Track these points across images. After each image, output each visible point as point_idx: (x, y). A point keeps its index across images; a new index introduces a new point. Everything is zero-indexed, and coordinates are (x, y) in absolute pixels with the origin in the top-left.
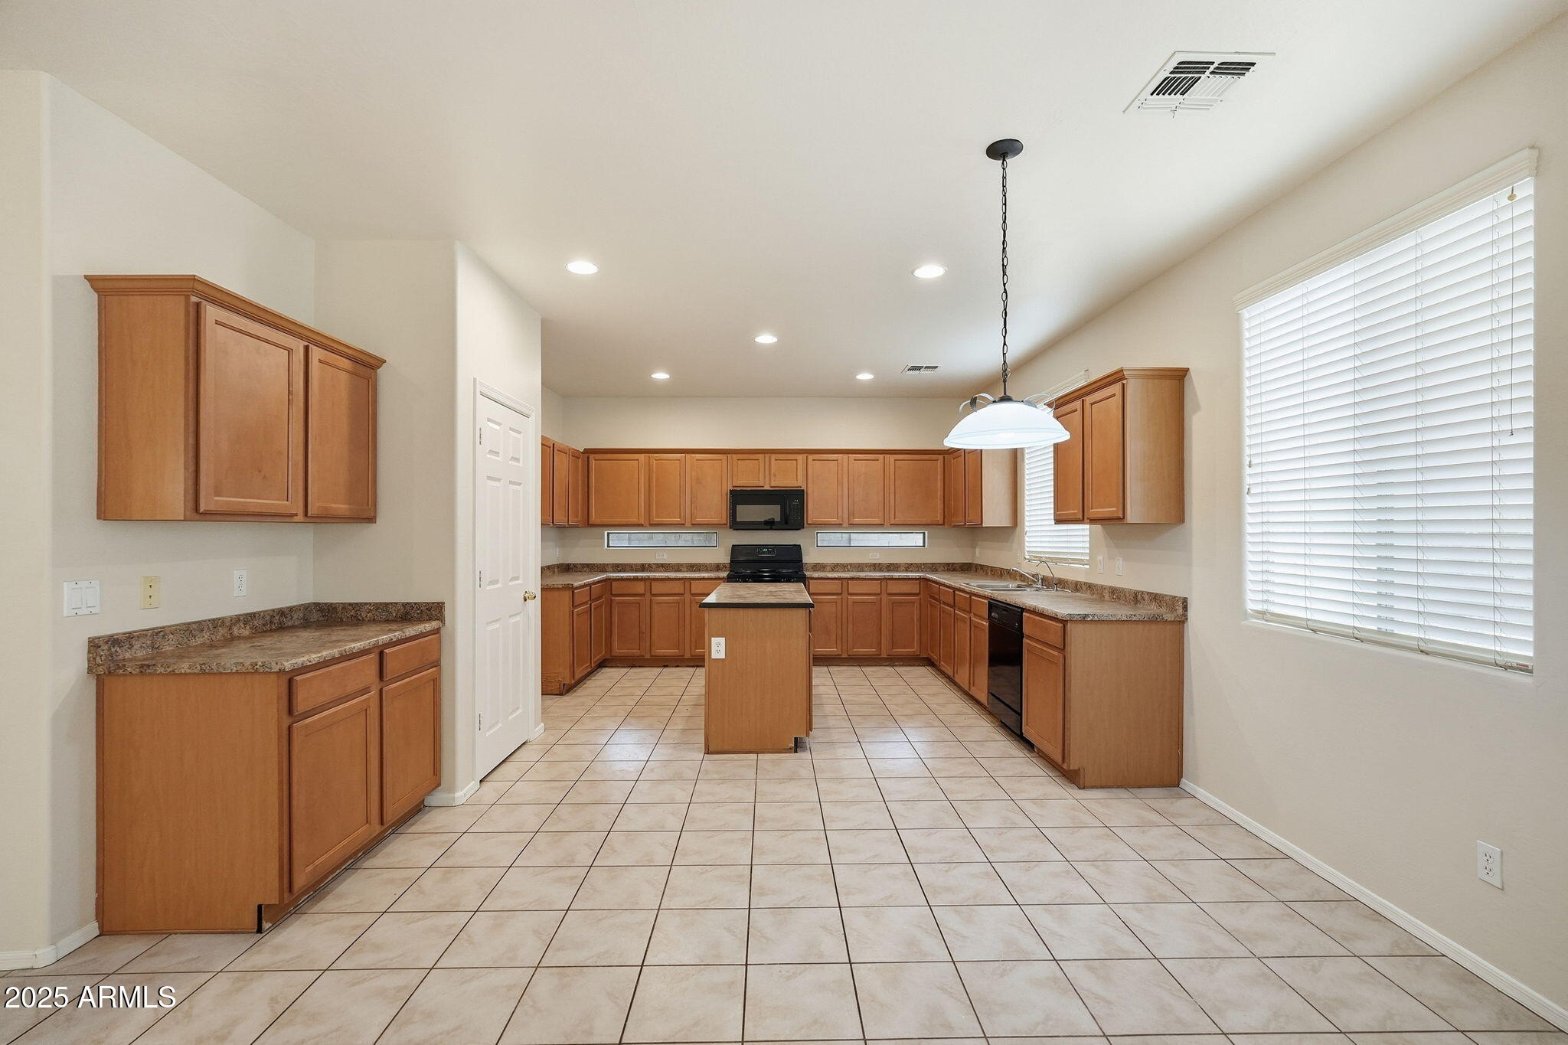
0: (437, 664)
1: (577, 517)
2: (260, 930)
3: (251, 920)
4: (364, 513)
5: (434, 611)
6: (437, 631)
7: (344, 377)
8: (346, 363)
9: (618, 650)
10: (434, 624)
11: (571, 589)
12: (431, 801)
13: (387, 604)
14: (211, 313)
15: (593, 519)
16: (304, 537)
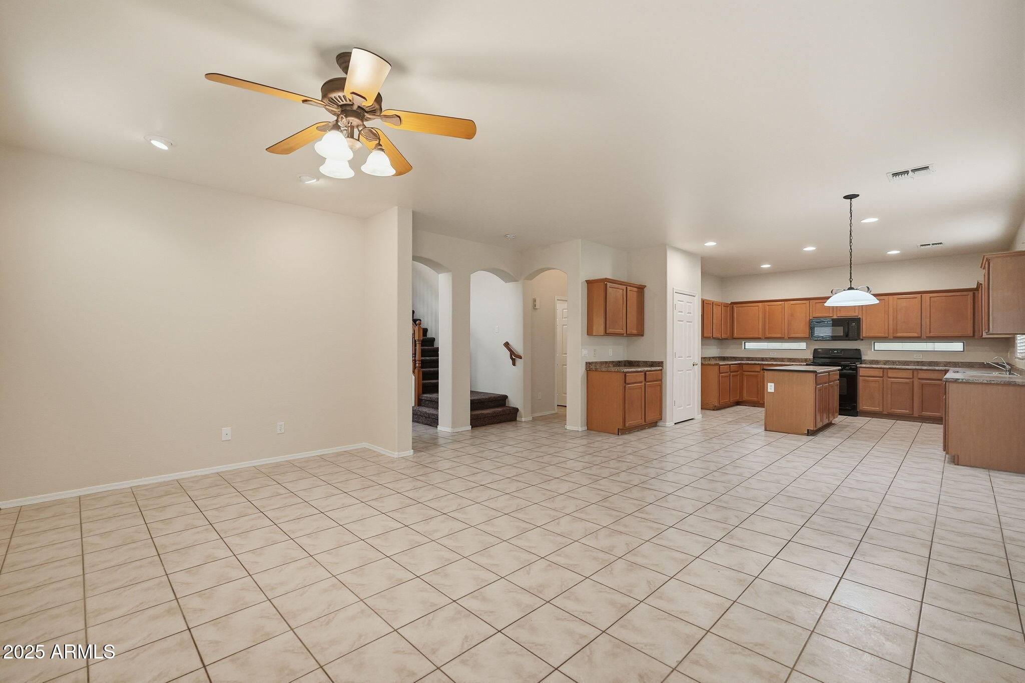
0: (661, 380)
1: (727, 334)
2: (618, 434)
3: (617, 431)
4: (641, 334)
5: (660, 364)
6: (661, 370)
7: (635, 293)
8: (635, 289)
9: (746, 397)
10: (660, 368)
11: (720, 365)
12: (658, 424)
13: (646, 361)
14: (609, 284)
15: (735, 335)
16: (624, 341)
